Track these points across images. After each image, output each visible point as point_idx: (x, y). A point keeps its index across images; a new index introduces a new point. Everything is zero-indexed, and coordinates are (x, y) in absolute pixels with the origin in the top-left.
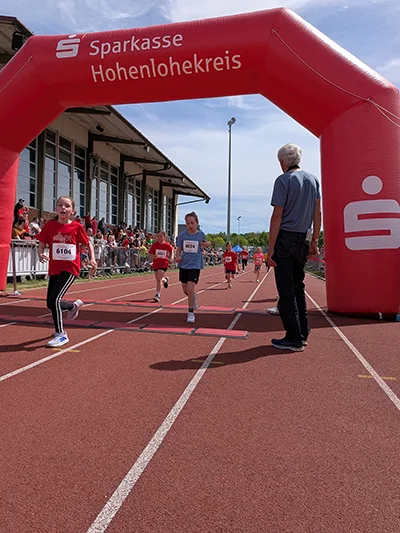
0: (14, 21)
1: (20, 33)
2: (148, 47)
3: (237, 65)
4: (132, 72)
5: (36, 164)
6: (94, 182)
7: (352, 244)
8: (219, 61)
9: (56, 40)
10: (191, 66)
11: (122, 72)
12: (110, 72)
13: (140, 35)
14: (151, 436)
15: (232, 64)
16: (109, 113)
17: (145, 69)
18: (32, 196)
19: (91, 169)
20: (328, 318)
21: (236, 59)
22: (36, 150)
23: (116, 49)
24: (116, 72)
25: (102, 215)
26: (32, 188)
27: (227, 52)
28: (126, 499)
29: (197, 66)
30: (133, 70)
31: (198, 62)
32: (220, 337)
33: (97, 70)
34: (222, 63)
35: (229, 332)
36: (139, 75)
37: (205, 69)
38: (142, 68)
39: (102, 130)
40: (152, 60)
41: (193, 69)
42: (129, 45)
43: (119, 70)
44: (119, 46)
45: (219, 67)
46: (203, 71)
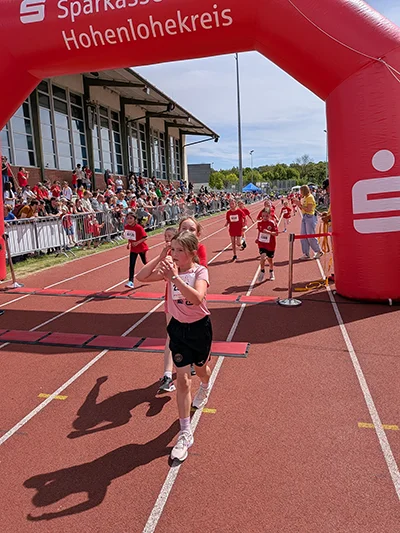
2: (124, 5)
3: (227, 21)
4: (109, 36)
5: (31, 119)
6: (94, 132)
7: (362, 227)
8: (206, 18)
10: (174, 26)
11: (97, 36)
12: (83, 37)
15: (222, 20)
17: (123, 32)
18: (31, 154)
19: (90, 118)
20: (335, 305)
21: (226, 14)
22: (29, 103)
23: (88, 9)
24: (91, 38)
26: (30, 147)
27: (215, 6)
29: (182, 25)
30: (110, 34)
31: (182, 20)
32: (218, 355)
34: (210, 20)
36: (116, 38)
37: (191, 28)
38: (119, 31)
39: (97, 74)
40: (130, 21)
41: (177, 29)
42: (102, 3)
43: (93, 35)
44: (91, 5)
45: (206, 24)
46: (189, 30)
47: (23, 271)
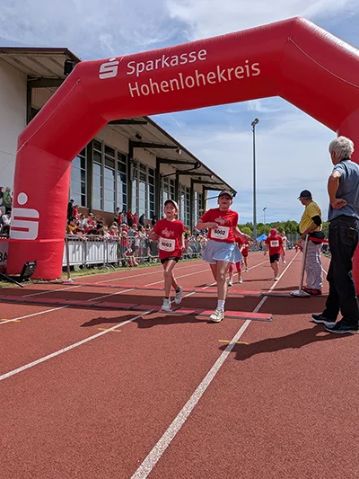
0: (66, 52)
1: (71, 60)
2: (177, 64)
3: (257, 72)
4: (164, 86)
5: (86, 170)
6: (134, 183)
8: (239, 70)
9: (98, 64)
10: (215, 77)
11: (155, 86)
12: (144, 87)
13: (169, 53)
14: (180, 409)
15: (251, 71)
16: (145, 123)
17: (174, 83)
18: (83, 197)
19: (132, 172)
21: (255, 67)
22: (86, 158)
23: (149, 67)
24: (150, 88)
25: (142, 212)
26: (83, 191)
27: (247, 62)
28: (156, 464)
29: (220, 76)
30: (164, 84)
31: (221, 73)
32: (246, 319)
33: (133, 86)
34: (242, 72)
35: (255, 315)
36: (169, 88)
37: (227, 78)
38: (171, 82)
39: (140, 138)
40: (180, 74)
41: (216, 79)
42: (160, 63)
43: (152, 85)
44: (152, 65)
45: (240, 75)
46: (225, 80)
47: (73, 277)
